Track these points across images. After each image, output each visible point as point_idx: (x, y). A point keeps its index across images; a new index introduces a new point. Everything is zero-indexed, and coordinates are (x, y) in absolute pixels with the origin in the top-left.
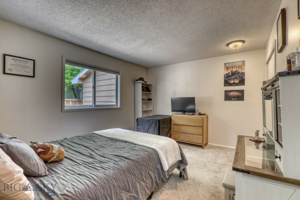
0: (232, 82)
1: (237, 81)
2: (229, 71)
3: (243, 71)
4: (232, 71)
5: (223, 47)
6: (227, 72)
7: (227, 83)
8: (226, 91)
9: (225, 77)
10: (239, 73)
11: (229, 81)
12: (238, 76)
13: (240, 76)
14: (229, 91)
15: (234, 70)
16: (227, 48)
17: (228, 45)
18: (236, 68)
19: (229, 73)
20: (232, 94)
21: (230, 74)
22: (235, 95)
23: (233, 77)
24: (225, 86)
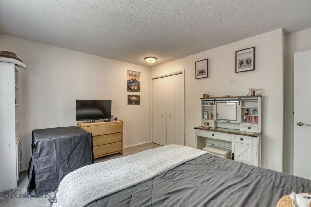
0: (133, 88)
1: (136, 88)
2: (131, 78)
3: (139, 81)
4: (133, 78)
5: (142, 60)
6: (129, 79)
7: (129, 89)
8: (129, 96)
9: (128, 83)
10: (137, 81)
11: (131, 87)
12: (137, 84)
13: (138, 84)
14: (131, 95)
15: (134, 78)
16: (144, 60)
17: (145, 58)
18: (135, 76)
19: (131, 79)
20: (133, 98)
21: (131, 81)
22: (135, 100)
23: (134, 84)
24: (128, 91)
